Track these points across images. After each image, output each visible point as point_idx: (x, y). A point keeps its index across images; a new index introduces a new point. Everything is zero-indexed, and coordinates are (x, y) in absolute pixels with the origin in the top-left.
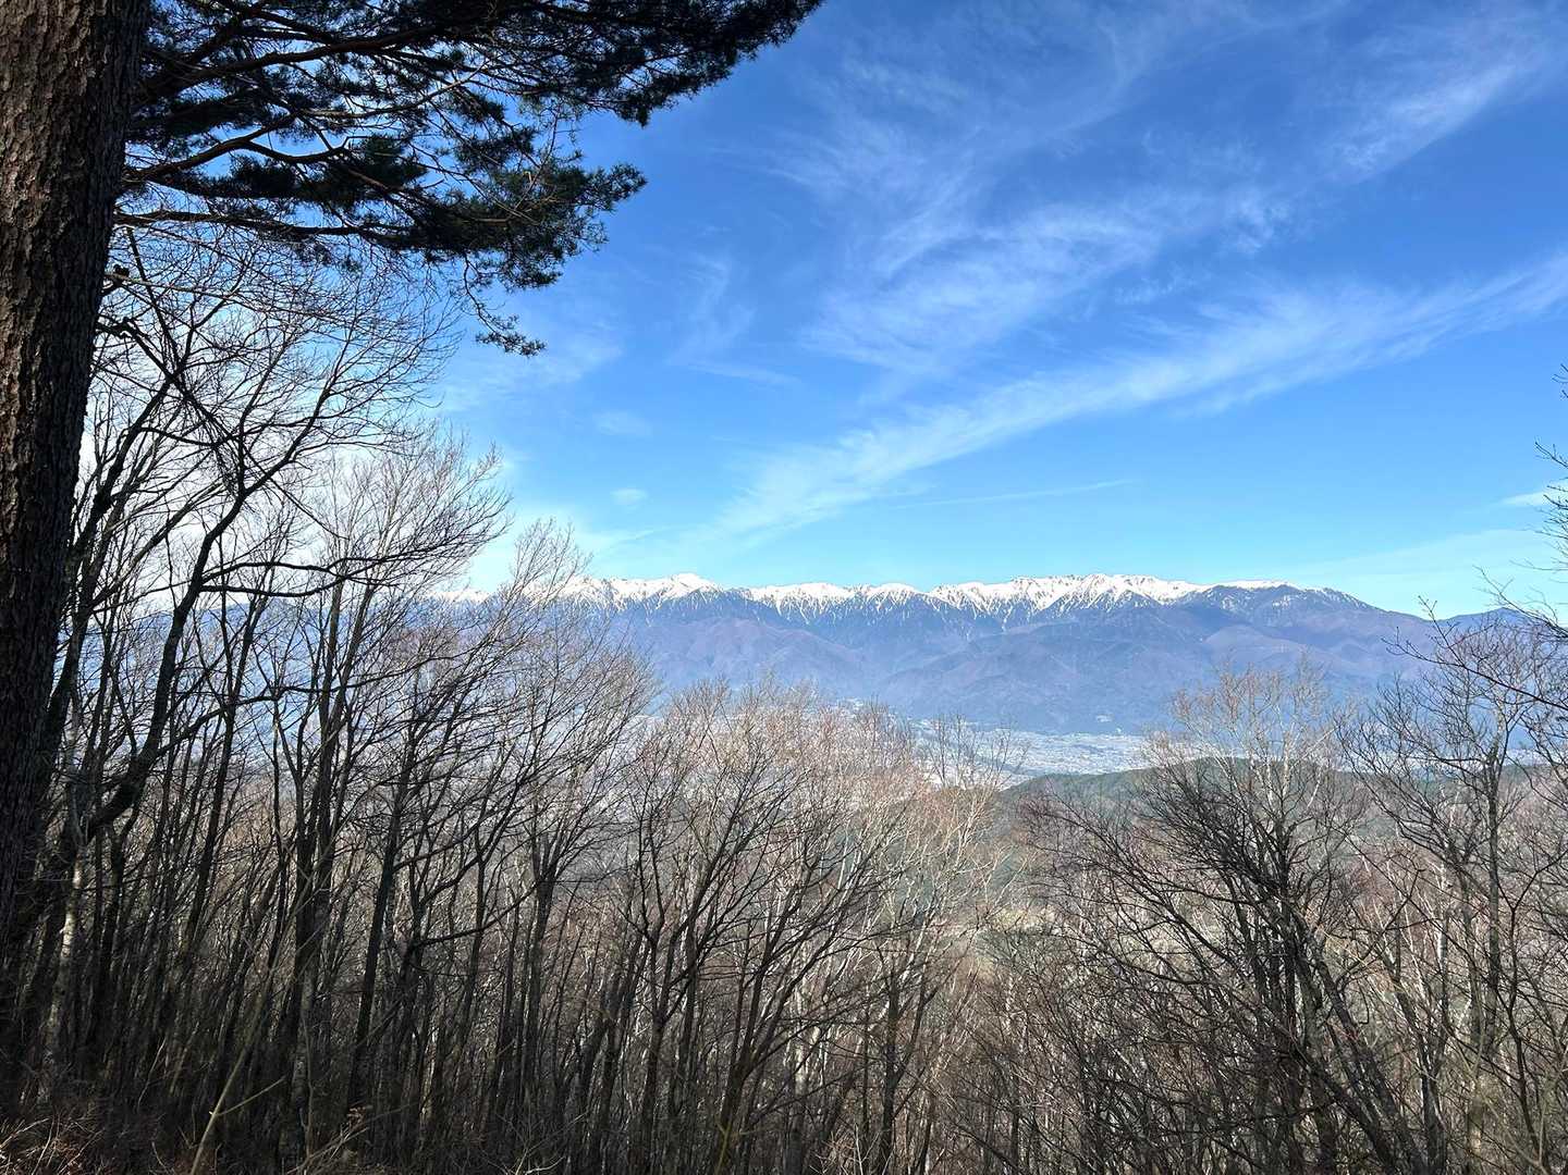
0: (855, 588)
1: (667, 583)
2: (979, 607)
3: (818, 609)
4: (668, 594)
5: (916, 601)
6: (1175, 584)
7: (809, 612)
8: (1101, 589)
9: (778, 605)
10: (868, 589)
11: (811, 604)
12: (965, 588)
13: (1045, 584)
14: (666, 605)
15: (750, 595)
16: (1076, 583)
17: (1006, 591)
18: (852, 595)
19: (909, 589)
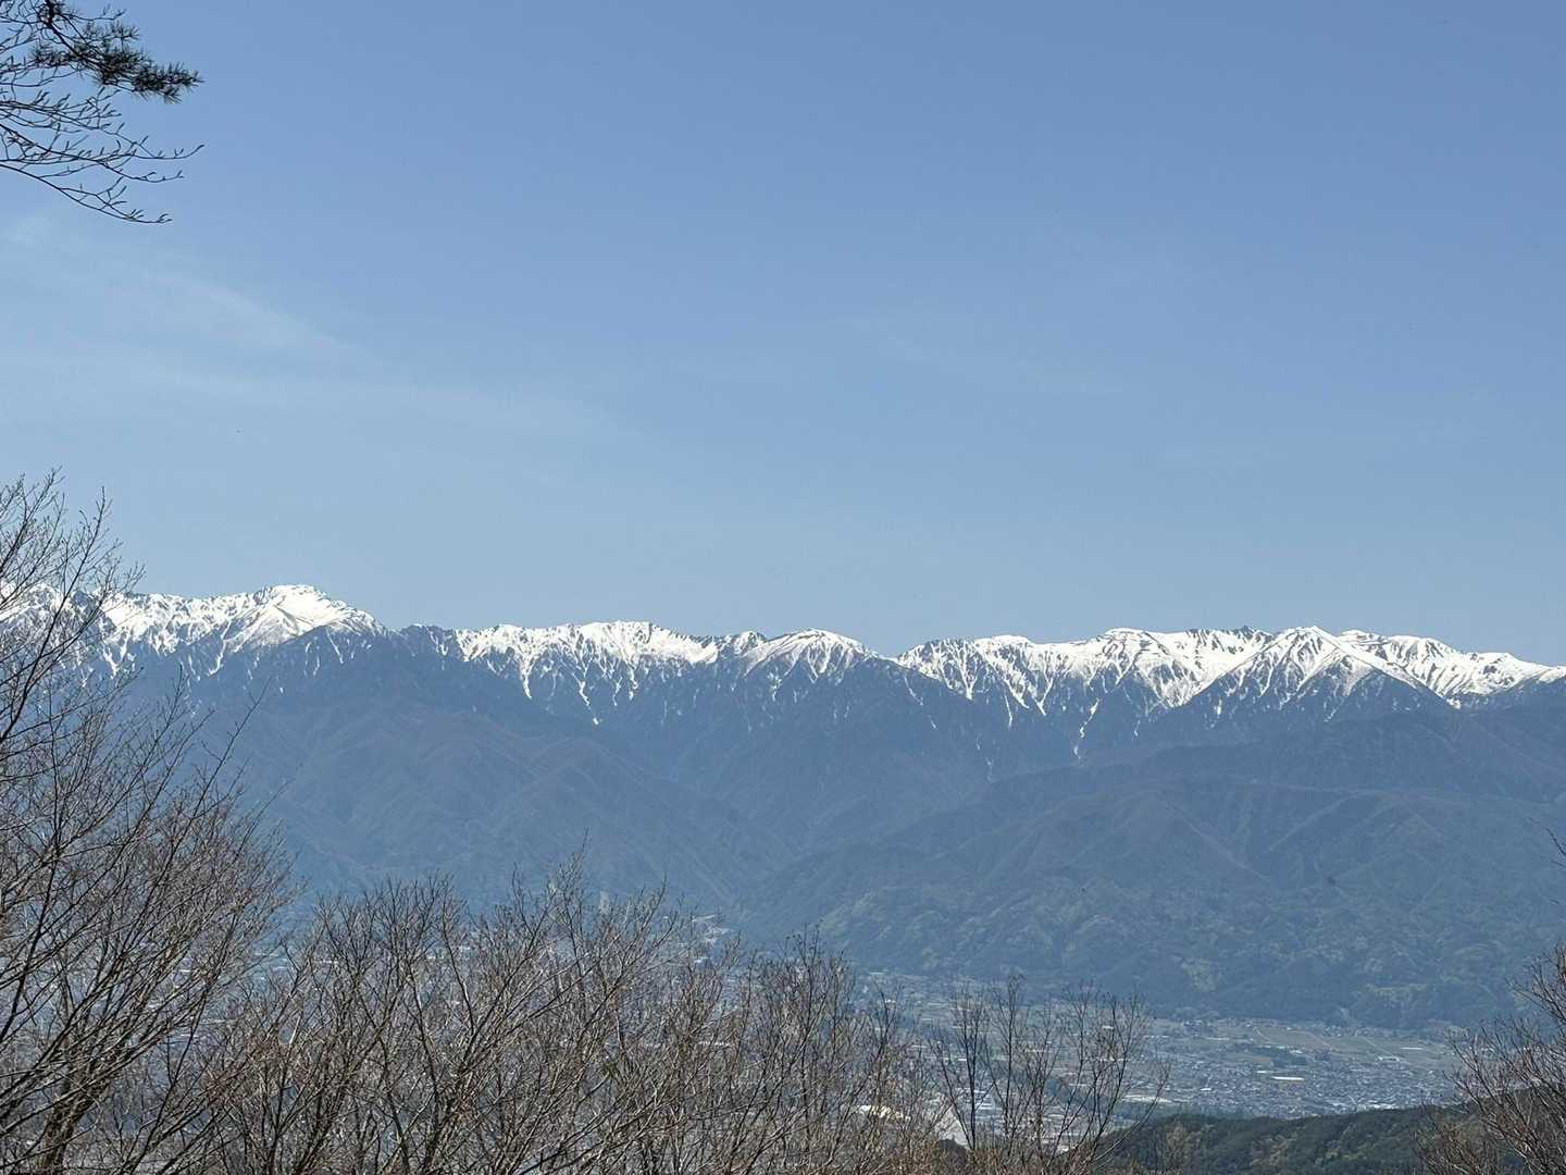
0: (719, 641)
1: (242, 603)
2: (1019, 697)
3: (624, 690)
4: (245, 635)
5: (869, 677)
6: (1489, 658)
7: (601, 689)
8: (1312, 667)
9: (525, 670)
10: (751, 643)
11: (607, 672)
12: (987, 647)
13: (1177, 646)
14: (234, 662)
15: (453, 645)
16: (1252, 648)
17: (1082, 657)
18: (710, 653)
19: (849, 645)
